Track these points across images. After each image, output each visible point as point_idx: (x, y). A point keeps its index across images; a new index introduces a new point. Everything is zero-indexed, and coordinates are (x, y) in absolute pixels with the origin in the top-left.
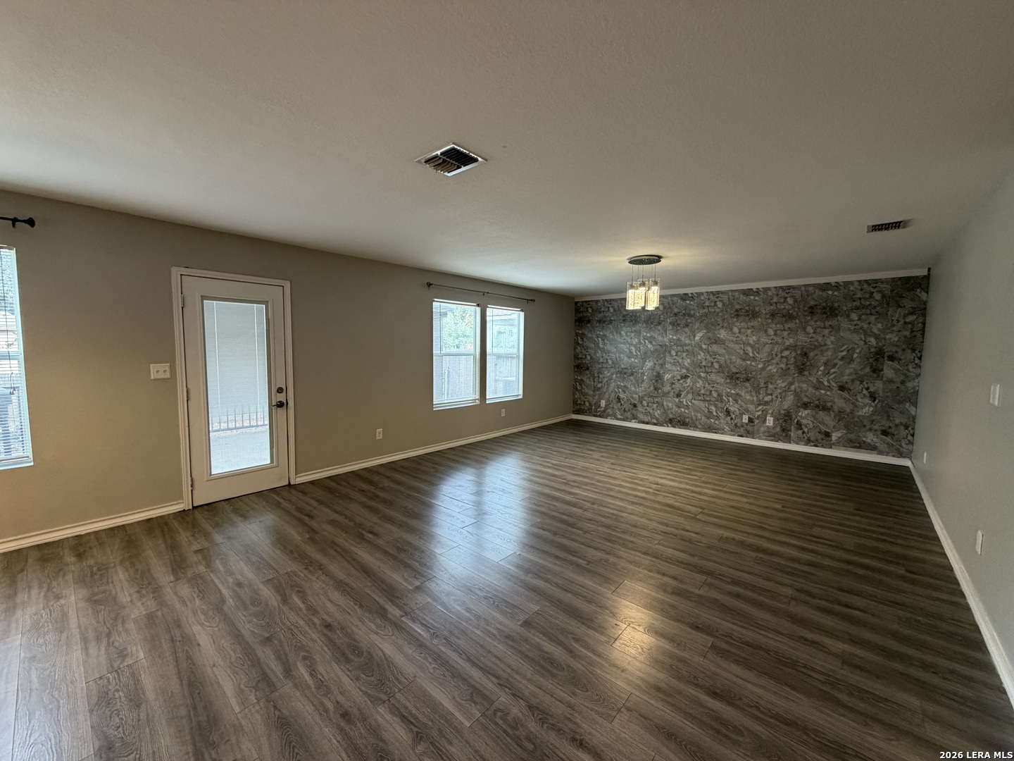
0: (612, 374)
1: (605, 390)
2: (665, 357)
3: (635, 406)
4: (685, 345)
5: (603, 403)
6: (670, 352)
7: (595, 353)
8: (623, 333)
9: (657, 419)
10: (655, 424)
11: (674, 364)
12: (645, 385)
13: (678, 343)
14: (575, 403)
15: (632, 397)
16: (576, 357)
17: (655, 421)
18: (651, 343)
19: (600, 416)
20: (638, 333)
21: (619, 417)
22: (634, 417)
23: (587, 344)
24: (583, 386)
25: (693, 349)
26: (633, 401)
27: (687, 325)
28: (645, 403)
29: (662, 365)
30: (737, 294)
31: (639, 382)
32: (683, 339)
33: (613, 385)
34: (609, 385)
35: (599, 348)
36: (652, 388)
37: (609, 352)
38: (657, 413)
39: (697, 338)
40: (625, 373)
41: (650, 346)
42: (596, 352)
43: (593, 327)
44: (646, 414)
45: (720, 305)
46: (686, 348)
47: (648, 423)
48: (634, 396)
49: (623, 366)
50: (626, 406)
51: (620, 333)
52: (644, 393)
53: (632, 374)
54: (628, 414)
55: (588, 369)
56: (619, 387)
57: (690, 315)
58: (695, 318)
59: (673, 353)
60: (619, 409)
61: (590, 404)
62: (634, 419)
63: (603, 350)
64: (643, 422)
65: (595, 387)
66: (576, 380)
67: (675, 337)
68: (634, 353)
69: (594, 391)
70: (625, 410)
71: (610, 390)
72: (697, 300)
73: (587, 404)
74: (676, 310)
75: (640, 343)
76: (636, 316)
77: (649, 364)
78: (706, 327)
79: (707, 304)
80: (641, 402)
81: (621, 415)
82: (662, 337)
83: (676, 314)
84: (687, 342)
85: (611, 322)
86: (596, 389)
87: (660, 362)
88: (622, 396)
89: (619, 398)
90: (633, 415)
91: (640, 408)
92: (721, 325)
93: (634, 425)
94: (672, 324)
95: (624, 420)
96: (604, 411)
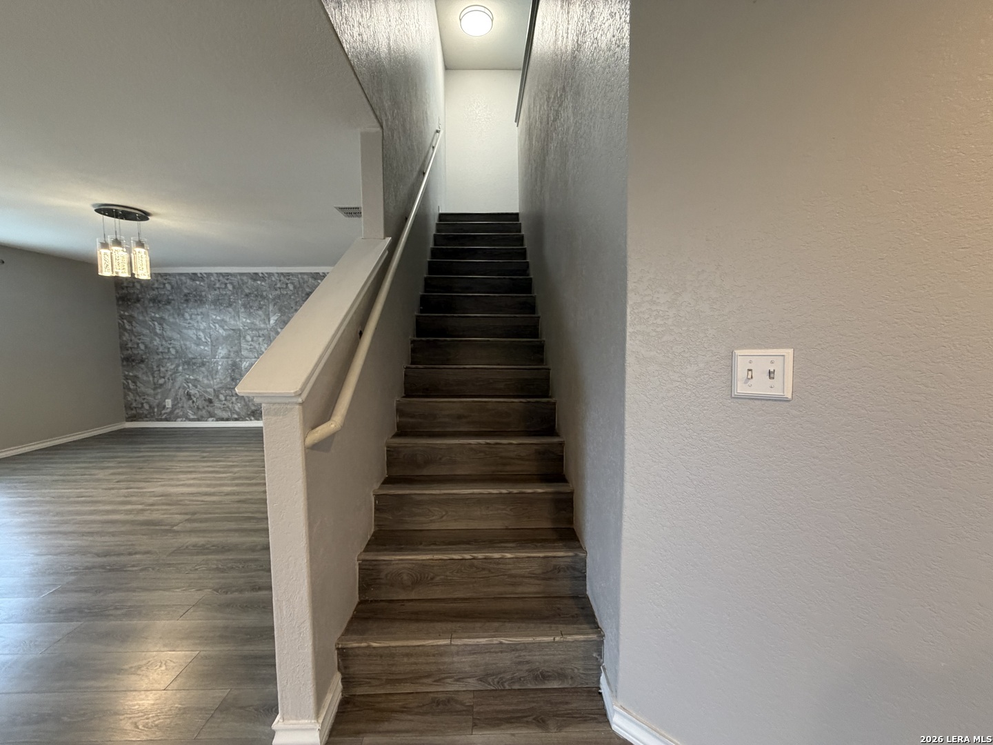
0: (178, 366)
1: (169, 385)
2: (240, 343)
3: (210, 401)
4: (261, 329)
5: (169, 403)
6: (245, 337)
7: (151, 342)
8: (187, 316)
9: (238, 414)
10: (236, 420)
11: (251, 350)
12: (220, 376)
13: (253, 328)
14: (128, 407)
15: (206, 392)
16: (124, 347)
17: (236, 416)
18: (222, 327)
19: (167, 420)
20: (205, 316)
21: (192, 417)
22: (211, 415)
23: (138, 328)
24: (138, 384)
25: (270, 334)
26: (208, 397)
27: (260, 308)
28: (222, 397)
29: (238, 352)
30: (305, 277)
31: (212, 373)
32: (257, 323)
33: (180, 379)
34: (174, 380)
35: (156, 334)
36: (229, 379)
37: (171, 339)
38: (238, 407)
39: (272, 322)
40: (194, 364)
41: (221, 331)
42: (152, 340)
43: (146, 308)
44: (224, 409)
45: (291, 287)
46: (261, 333)
47: (227, 420)
48: (208, 390)
49: (190, 356)
50: (200, 403)
51: (183, 315)
52: (220, 385)
53: (203, 364)
54: (204, 413)
55: (142, 361)
56: (187, 381)
57: (263, 298)
58: (268, 300)
59: (249, 338)
60: (191, 408)
61: (150, 407)
62: (212, 417)
63: (162, 337)
64: (222, 419)
65: (155, 384)
66: (127, 378)
67: (248, 321)
68: (203, 340)
69: (155, 389)
70: (198, 408)
71: (177, 385)
72: (268, 281)
73: (146, 406)
74: (247, 291)
75: (210, 328)
76: (201, 296)
77: (222, 352)
78: (280, 310)
79: (279, 285)
80: (218, 397)
81: (195, 414)
82: (235, 320)
83: (247, 295)
84: (262, 326)
85: (169, 302)
86: (157, 386)
87: (235, 348)
88: (192, 392)
89: (189, 396)
90: (209, 412)
91: (217, 404)
92: (294, 308)
93: (211, 424)
94: (244, 306)
95: (198, 420)
96: (172, 412)
